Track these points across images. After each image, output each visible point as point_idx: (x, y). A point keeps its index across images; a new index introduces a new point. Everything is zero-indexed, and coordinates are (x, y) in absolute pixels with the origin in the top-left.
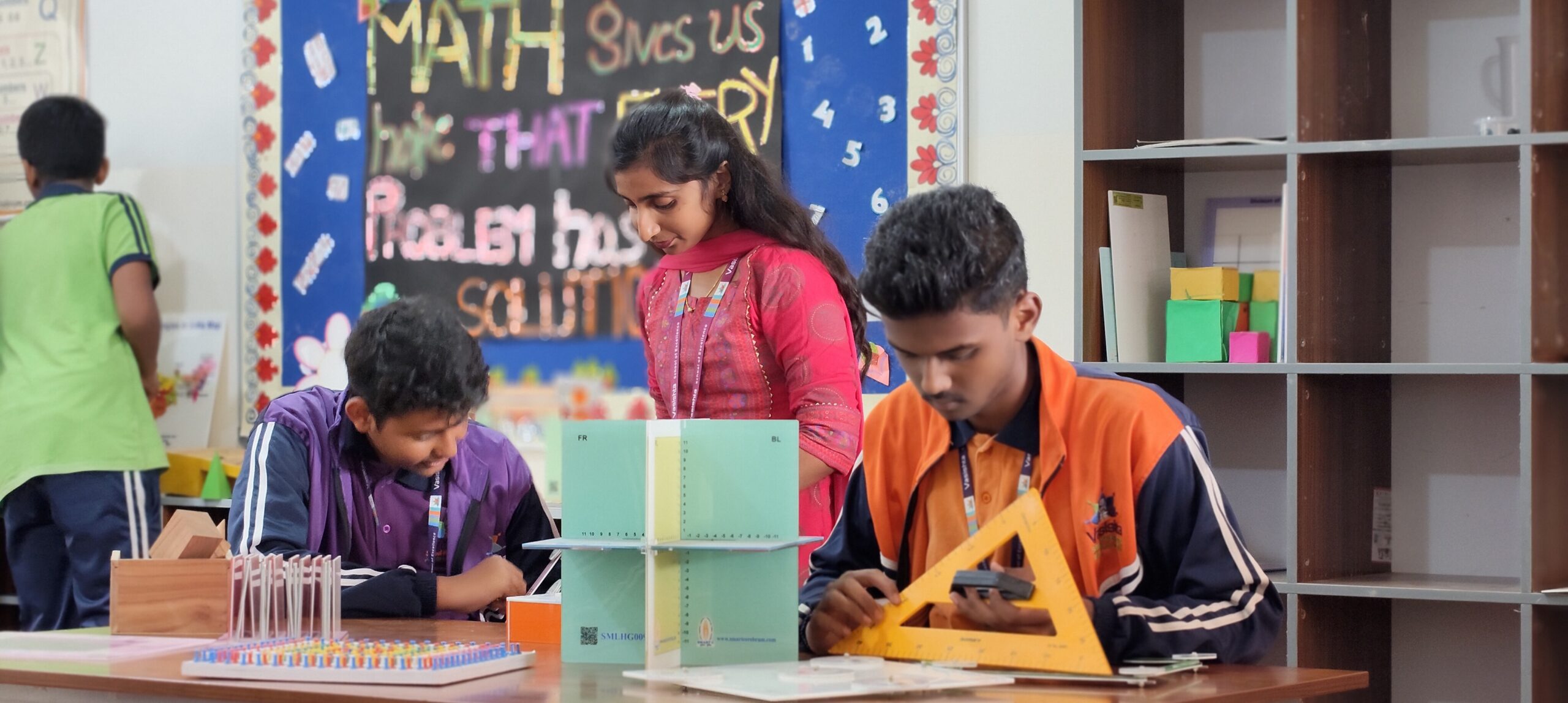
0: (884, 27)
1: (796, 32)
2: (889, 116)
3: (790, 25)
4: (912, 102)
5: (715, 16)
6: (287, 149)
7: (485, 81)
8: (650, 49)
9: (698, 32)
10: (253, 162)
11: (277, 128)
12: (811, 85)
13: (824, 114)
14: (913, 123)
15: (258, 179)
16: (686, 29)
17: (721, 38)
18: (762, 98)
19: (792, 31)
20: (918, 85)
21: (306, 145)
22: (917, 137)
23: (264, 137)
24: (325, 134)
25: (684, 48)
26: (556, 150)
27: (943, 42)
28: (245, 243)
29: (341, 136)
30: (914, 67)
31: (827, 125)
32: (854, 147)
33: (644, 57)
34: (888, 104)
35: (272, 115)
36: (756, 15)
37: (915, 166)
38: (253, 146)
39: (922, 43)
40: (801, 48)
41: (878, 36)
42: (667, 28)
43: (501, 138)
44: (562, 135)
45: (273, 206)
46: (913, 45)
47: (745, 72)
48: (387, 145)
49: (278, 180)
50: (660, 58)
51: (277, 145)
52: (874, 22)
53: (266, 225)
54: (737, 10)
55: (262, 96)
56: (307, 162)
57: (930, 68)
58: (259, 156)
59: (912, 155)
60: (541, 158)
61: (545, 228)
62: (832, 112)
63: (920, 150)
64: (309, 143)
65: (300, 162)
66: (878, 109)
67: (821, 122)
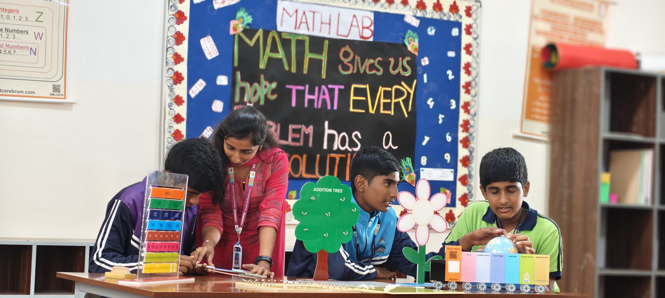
0: (453, 75)
1: (421, 71)
2: (453, 106)
4: (462, 103)
5: (392, 60)
6: (190, 85)
7: (294, 70)
8: (364, 68)
9: (385, 65)
10: (171, 90)
11: (185, 74)
12: (426, 92)
13: (430, 103)
14: (462, 111)
15: (174, 97)
16: (379, 62)
17: (394, 69)
18: (409, 94)
19: (419, 70)
20: (464, 97)
21: (200, 85)
22: (463, 116)
23: (178, 78)
24: (211, 81)
25: (378, 70)
26: (324, 101)
27: (473, 84)
28: (167, 126)
29: (218, 83)
30: (462, 91)
31: (431, 107)
32: (441, 116)
33: (362, 71)
34: (453, 102)
35: (182, 68)
36: (408, 62)
37: (462, 126)
38: (171, 82)
39: (466, 83)
40: (423, 77)
41: (451, 77)
42: (372, 61)
43: (300, 94)
44: (327, 97)
45: (183, 110)
46: (462, 83)
47: (403, 83)
48: (243, 90)
49: (185, 98)
51: (185, 83)
52: (449, 72)
53: (178, 119)
54: (401, 59)
55: (178, 59)
56: (201, 93)
57: (468, 92)
58: (174, 86)
59: (461, 122)
60: (318, 105)
61: (319, 135)
62: (433, 103)
63: (464, 121)
64: (202, 84)
65: (197, 92)
66: (450, 105)
67: (429, 106)
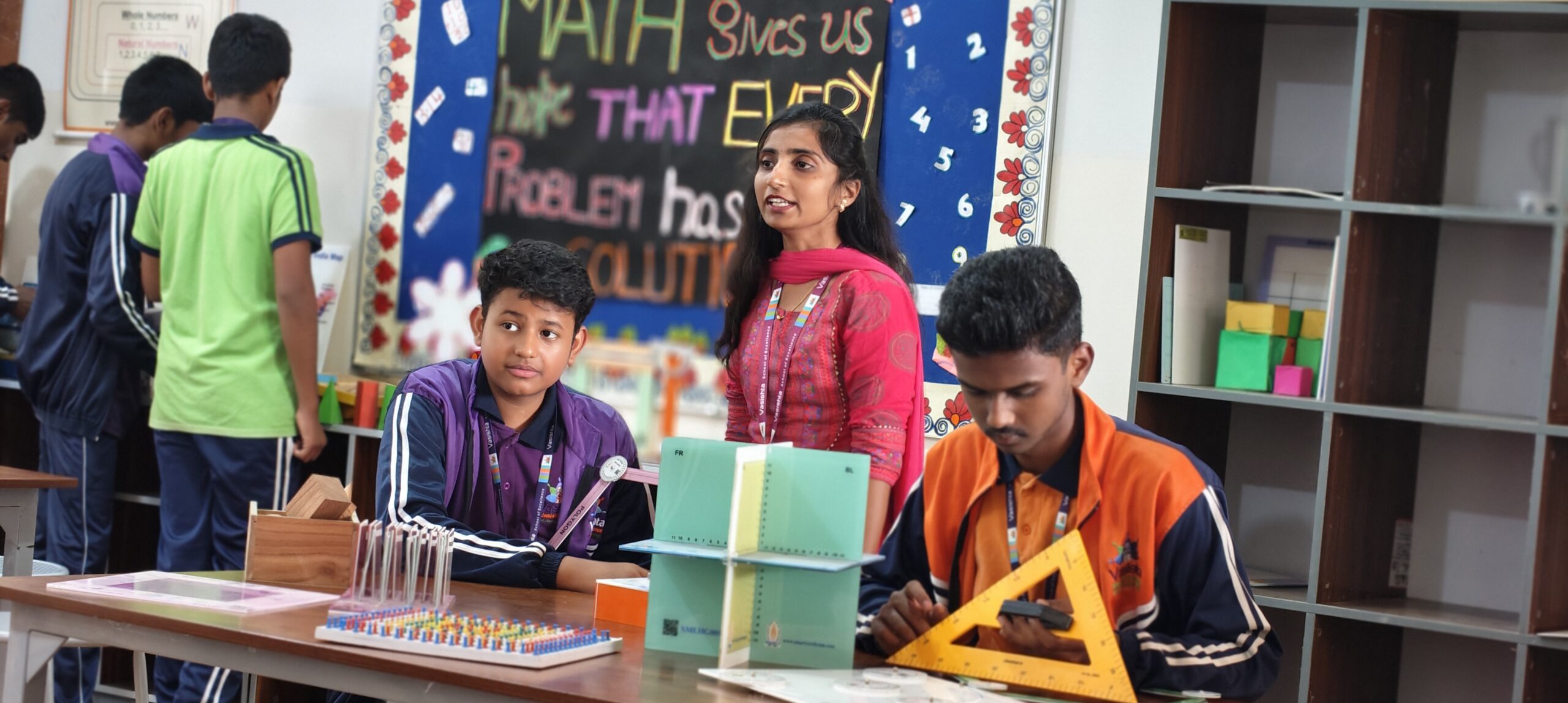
0: (983, 44)
1: (902, 40)
2: (981, 127)
3: (896, 33)
4: (1004, 117)
5: (828, 18)
6: (418, 100)
7: (608, 56)
8: (764, 43)
9: (810, 31)
10: (386, 111)
11: (410, 79)
12: (911, 91)
13: (921, 119)
14: (1002, 137)
15: (388, 126)
16: (798, 27)
17: (831, 39)
18: (864, 98)
19: (898, 39)
20: (1011, 102)
21: (436, 99)
22: (1005, 150)
23: (397, 86)
24: (455, 91)
25: (795, 45)
26: (669, 126)
27: (1037, 64)
28: (372, 184)
29: (469, 92)
30: (1008, 84)
31: (923, 129)
32: (946, 153)
33: (758, 50)
34: (982, 116)
35: (407, 67)
36: (866, 21)
37: (1001, 176)
38: (386, 94)
39: (1018, 63)
40: (905, 56)
41: (977, 52)
42: (782, 24)
43: (619, 109)
44: (676, 114)
45: (400, 152)
46: (1009, 64)
47: (851, 73)
48: (511, 106)
49: (407, 128)
50: (773, 52)
51: (409, 95)
52: (975, 39)
53: (393, 168)
54: (848, 13)
55: (399, 48)
56: (436, 113)
57: (1023, 86)
58: (391, 104)
59: (1000, 166)
60: (654, 132)
61: (652, 201)
62: (928, 119)
63: (1007, 162)
64: (440, 97)
65: (430, 113)
66: (972, 121)
67: (918, 126)
